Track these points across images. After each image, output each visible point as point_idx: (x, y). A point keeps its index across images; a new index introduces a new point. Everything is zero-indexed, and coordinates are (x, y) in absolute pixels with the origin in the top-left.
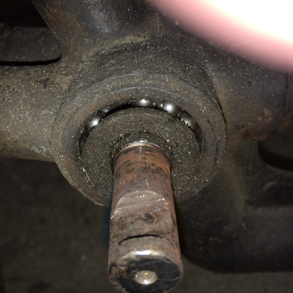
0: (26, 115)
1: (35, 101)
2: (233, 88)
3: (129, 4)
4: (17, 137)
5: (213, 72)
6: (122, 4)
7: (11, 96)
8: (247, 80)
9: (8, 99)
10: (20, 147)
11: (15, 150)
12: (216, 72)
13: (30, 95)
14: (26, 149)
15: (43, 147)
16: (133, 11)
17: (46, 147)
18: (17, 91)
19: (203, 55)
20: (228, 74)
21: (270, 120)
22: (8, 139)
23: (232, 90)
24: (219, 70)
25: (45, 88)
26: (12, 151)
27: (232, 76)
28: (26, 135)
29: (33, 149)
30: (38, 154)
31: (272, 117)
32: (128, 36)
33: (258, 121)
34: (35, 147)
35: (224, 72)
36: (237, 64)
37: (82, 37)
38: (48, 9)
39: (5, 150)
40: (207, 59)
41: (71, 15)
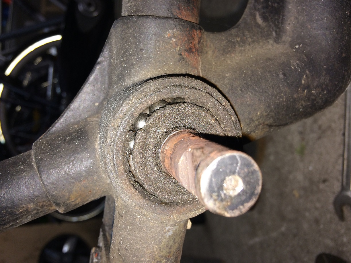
0: (138, 236)
1: (130, 227)
2: (144, 64)
3: (73, 143)
4: (156, 247)
5: (130, 80)
6: (72, 148)
7: (125, 243)
8: (139, 52)
9: (127, 246)
10: (165, 246)
11: (168, 250)
12: (131, 78)
13: (125, 229)
14: (168, 242)
15: (167, 228)
16: (79, 140)
17: (166, 226)
18: (122, 238)
19: (120, 86)
20: (133, 67)
21: (176, 30)
22: (156, 253)
23: (145, 65)
24: (130, 75)
25: (122, 216)
26: (170, 252)
27: (135, 64)
28: (155, 240)
29: (168, 236)
30: (173, 233)
31: (173, 29)
32: (95, 146)
33: (176, 41)
34: (166, 235)
35: (131, 71)
36: (127, 59)
37: (93, 181)
38: (72, 202)
39: (168, 257)
40: (122, 83)
41: (76, 187)
